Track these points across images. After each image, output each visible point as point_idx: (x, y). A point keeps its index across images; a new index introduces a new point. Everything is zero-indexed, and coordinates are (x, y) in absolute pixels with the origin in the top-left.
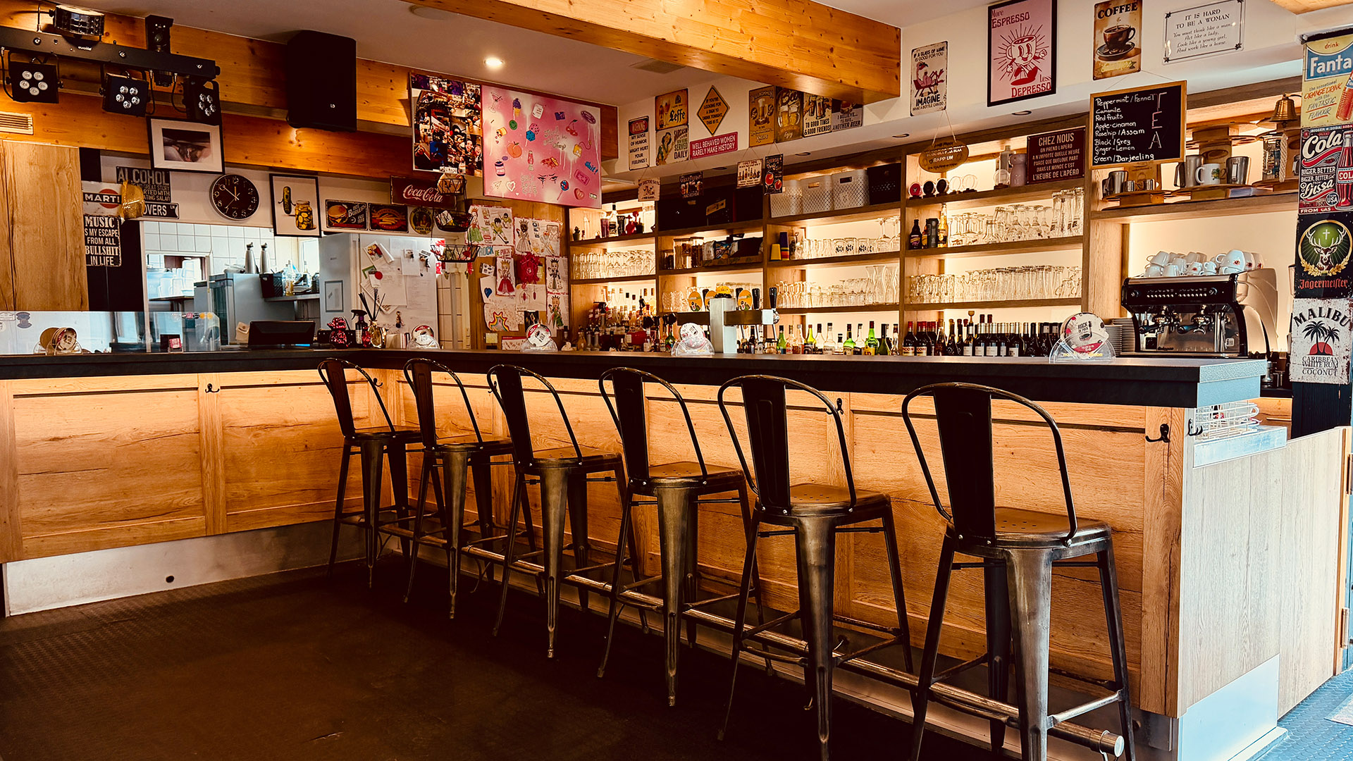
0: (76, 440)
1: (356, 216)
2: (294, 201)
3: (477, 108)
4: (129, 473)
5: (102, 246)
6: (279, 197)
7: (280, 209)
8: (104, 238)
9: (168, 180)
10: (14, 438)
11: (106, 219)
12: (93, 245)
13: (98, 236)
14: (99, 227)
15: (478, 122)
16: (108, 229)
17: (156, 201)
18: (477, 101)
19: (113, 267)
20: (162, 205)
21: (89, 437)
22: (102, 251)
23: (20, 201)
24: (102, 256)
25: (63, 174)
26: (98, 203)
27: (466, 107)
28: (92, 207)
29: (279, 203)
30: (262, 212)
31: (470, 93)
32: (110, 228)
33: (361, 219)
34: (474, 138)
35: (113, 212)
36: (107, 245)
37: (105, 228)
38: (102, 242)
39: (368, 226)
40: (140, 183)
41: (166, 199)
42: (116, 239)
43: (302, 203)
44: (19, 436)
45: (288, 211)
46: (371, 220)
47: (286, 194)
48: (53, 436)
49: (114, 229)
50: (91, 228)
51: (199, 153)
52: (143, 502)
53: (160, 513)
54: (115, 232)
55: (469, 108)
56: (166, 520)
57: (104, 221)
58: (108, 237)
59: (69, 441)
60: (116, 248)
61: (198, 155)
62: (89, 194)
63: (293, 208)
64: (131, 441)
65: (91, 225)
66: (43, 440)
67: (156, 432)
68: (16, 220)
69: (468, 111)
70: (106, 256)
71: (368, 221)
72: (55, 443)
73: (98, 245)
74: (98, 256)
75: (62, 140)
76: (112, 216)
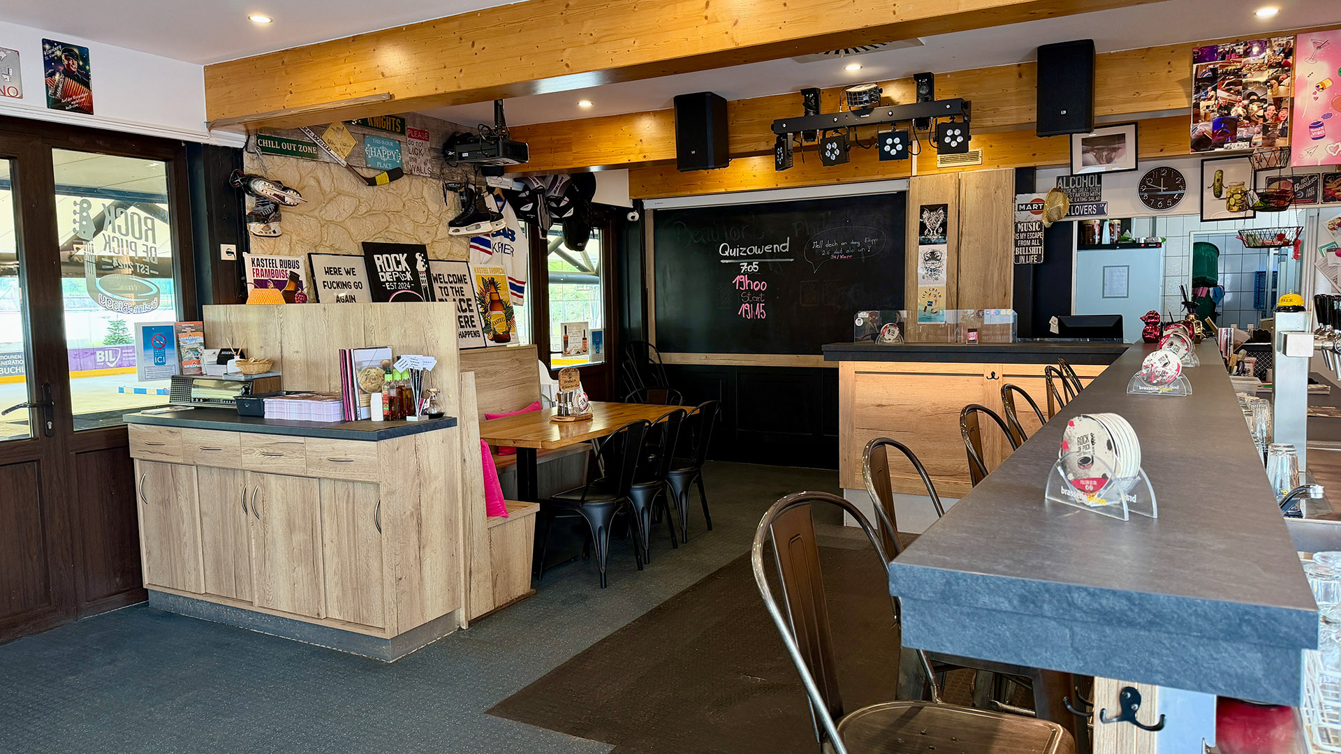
0: (893, 407)
1: (1304, 190)
2: (1225, 183)
3: (1287, 64)
4: (927, 438)
5: (1028, 246)
6: (1209, 181)
7: (1209, 194)
8: (1031, 240)
9: (1099, 182)
10: (853, 403)
11: (1034, 224)
12: (1022, 246)
13: (1026, 239)
14: (1028, 231)
15: (1286, 82)
16: (1034, 232)
17: (1088, 201)
18: (1287, 57)
19: (1036, 264)
20: (1092, 205)
21: (902, 406)
22: (1029, 251)
23: (968, 218)
24: (1029, 255)
25: (1000, 191)
26: (1029, 212)
27: (1271, 66)
28: (1024, 216)
29: (1209, 187)
30: (1189, 201)
31: (1276, 49)
32: (1037, 231)
33: (1310, 193)
34: (1278, 102)
35: (1039, 217)
36: (1033, 246)
37: (1032, 232)
38: (1029, 244)
39: (1320, 198)
40: (1075, 187)
41: (1097, 199)
42: (1040, 242)
43: (1236, 184)
44: (858, 401)
45: (1218, 195)
46: (1324, 192)
47: (1217, 178)
48: (879, 403)
49: (1039, 231)
50: (1022, 232)
51: (1114, 154)
52: (936, 462)
53: (949, 474)
54: (1040, 234)
55: (1274, 67)
56: (952, 481)
57: (1032, 226)
58: (1034, 239)
59: (889, 408)
60: (1040, 247)
61: (1112, 157)
62: (1022, 205)
63: (1224, 191)
64: (931, 413)
65: (1022, 230)
66: (872, 405)
67: (950, 408)
68: (964, 233)
69: (1271, 71)
70: (1032, 255)
71: (1320, 193)
72: (880, 408)
73: (1026, 246)
74: (1025, 255)
75: (1003, 164)
76: (1039, 221)
